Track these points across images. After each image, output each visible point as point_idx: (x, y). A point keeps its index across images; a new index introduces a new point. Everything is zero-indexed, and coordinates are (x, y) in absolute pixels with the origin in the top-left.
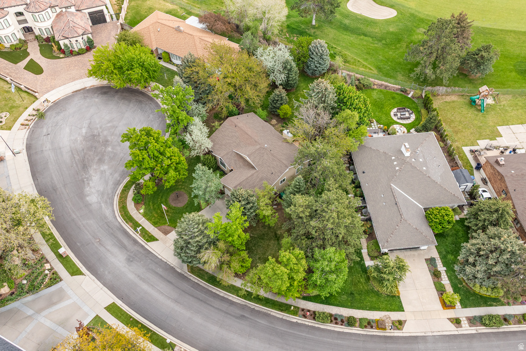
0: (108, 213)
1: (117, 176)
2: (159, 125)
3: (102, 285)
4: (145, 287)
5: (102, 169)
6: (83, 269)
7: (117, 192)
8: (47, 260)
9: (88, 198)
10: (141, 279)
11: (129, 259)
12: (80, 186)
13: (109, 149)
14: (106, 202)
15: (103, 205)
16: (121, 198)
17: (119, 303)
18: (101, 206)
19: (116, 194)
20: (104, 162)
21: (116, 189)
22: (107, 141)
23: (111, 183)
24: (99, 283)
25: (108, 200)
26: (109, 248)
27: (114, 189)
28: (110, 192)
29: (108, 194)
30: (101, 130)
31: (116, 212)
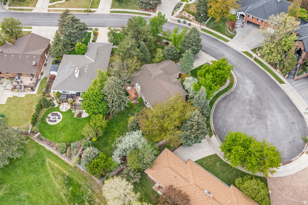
0: (238, 74)
1: (238, 92)
2: (218, 123)
3: (233, 48)
4: (215, 46)
5: (248, 96)
6: (243, 54)
7: (236, 84)
8: (261, 57)
9: (251, 82)
10: (216, 48)
11: (223, 55)
12: (258, 88)
13: (247, 108)
14: (241, 79)
15: (242, 78)
16: (233, 80)
17: (224, 42)
18: (243, 77)
19: (236, 83)
20: (248, 100)
21: (237, 85)
22: (251, 113)
23: (241, 88)
24: (234, 49)
25: (240, 80)
26: (233, 60)
27: (238, 85)
28: (240, 84)
29: (241, 83)
30: (257, 122)
31: (234, 75)
